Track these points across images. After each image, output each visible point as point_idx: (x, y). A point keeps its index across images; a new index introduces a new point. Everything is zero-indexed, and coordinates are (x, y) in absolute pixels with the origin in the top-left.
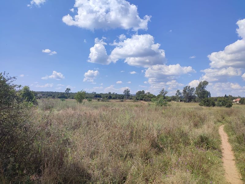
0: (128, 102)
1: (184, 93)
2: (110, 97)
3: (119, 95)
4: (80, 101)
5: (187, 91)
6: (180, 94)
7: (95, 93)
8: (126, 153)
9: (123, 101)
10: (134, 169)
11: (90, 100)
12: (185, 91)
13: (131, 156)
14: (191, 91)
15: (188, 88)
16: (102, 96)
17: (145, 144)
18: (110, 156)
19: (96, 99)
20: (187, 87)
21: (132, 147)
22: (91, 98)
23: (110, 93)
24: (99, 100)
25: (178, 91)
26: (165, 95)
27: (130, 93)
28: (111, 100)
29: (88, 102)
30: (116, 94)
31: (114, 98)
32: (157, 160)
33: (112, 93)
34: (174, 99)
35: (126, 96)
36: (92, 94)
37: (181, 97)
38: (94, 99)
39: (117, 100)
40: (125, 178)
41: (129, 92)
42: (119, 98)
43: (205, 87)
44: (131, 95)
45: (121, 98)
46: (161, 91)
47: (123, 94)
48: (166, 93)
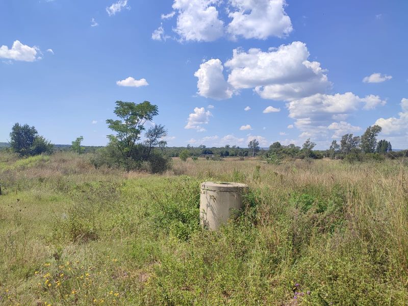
0: (252, 161)
1: (342, 146)
2: (225, 153)
3: (242, 149)
5: (347, 142)
6: (337, 146)
7: (204, 147)
9: (243, 159)
11: (195, 159)
12: (344, 143)
14: (353, 142)
15: (348, 137)
16: (215, 152)
19: (204, 157)
20: (348, 135)
22: (198, 155)
23: (228, 147)
24: (208, 158)
25: (334, 142)
26: (310, 149)
27: (258, 146)
28: (228, 159)
29: (192, 161)
30: (238, 148)
31: (231, 156)
33: (231, 147)
34: (327, 154)
35: (254, 150)
36: (199, 148)
37: (339, 152)
38: (201, 157)
39: (237, 158)
41: (258, 144)
42: (241, 155)
43: (376, 135)
44: (262, 148)
45: (242, 153)
46: (305, 143)
47: (248, 147)
48: (312, 147)
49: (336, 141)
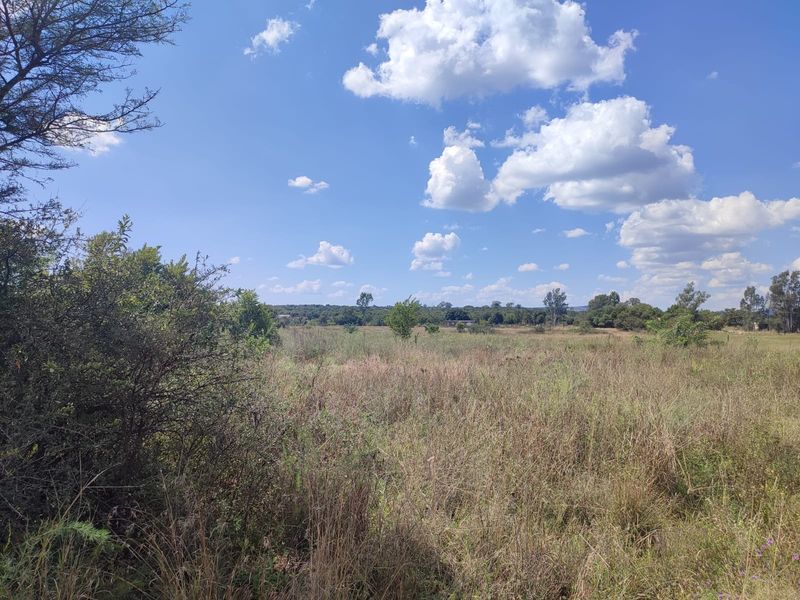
0: (561, 335)
1: (774, 299)
2: (497, 317)
3: (528, 311)
4: (405, 333)
5: (785, 289)
6: (758, 300)
7: (449, 305)
8: (565, 505)
9: (541, 331)
10: (595, 562)
11: (433, 330)
12: (777, 291)
13: (585, 518)
15: (789, 277)
16: (471, 315)
17: (634, 481)
18: (512, 511)
19: (451, 325)
20: (787, 273)
21: (584, 486)
22: (436, 321)
23: (497, 305)
24: (460, 328)
25: (750, 292)
26: (696, 306)
27: (566, 302)
28: (503, 329)
29: (427, 335)
30: (519, 307)
31: (511, 322)
32: (681, 537)
33: (503, 305)
34: (733, 319)
35: (555, 313)
36: (439, 309)
37: (763, 313)
38: (444, 325)
39: (523, 329)
40: (565, 591)
41: (564, 298)
42: (530, 321)
44: (572, 308)
45: (536, 319)
46: (682, 292)
47: (542, 306)
48: (701, 300)
49: (753, 289)
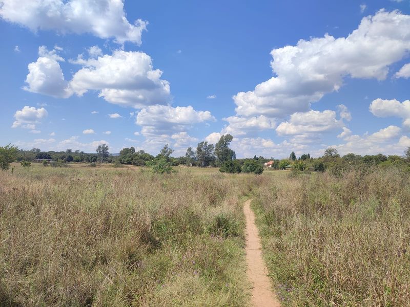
0: (104, 168)
1: (198, 153)
2: (69, 158)
3: (88, 155)
4: (5, 166)
5: (202, 149)
6: (192, 153)
7: (38, 150)
8: (95, 257)
9: (94, 166)
10: (107, 283)
11: (26, 165)
12: (199, 150)
13: (104, 261)
14: (208, 149)
16: (53, 156)
17: (131, 238)
19: (39, 162)
20: (203, 143)
21: (106, 245)
22: (30, 159)
23: (69, 151)
24: (45, 164)
25: (190, 149)
26: (168, 155)
27: (108, 151)
28: (72, 164)
29: (22, 167)
30: (82, 152)
31: (78, 161)
32: (148, 262)
33: (73, 151)
34: (183, 161)
35: (102, 156)
36: (32, 152)
37: (194, 159)
38: (35, 162)
39: (84, 164)
40: (90, 301)
41: (108, 149)
42: (88, 160)
43: (229, 144)
44: (111, 154)
45: (92, 159)
46: (163, 149)
47: (96, 152)
48: (170, 152)
